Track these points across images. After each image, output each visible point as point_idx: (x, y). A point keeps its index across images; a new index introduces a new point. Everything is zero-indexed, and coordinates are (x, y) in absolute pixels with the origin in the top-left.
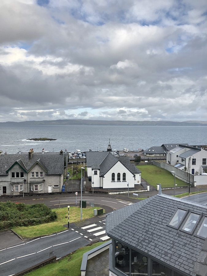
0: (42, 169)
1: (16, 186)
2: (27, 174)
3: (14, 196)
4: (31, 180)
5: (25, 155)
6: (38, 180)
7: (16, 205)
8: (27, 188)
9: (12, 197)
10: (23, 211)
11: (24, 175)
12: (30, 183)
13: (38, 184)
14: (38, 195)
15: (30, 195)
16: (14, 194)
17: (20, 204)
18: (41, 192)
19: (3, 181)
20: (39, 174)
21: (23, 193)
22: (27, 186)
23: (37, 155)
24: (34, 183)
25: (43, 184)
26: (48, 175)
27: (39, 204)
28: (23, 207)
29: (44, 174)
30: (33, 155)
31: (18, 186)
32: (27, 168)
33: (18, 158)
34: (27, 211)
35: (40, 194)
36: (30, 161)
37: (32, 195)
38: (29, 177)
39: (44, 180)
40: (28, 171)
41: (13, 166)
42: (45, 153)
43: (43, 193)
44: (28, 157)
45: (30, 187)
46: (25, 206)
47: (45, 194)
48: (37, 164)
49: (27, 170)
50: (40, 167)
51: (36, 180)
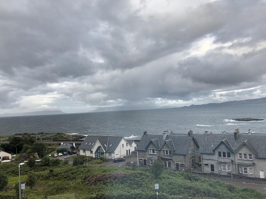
0: (251, 151)
1: (223, 165)
2: (234, 155)
3: (222, 175)
4: (239, 161)
5: (230, 135)
6: (247, 163)
7: (226, 185)
8: (235, 170)
9: (220, 176)
10: (233, 193)
11: (231, 156)
12: (238, 165)
13: (248, 167)
14: (248, 179)
15: (239, 177)
16: (222, 174)
17: (230, 185)
18: (251, 176)
19: (211, 159)
20: (248, 156)
21: (231, 174)
22: (235, 167)
23: (243, 136)
24: (242, 164)
25: (253, 167)
26: (258, 158)
27: (252, 189)
28: (233, 188)
29: (253, 156)
30: (239, 135)
31: (225, 166)
32: (234, 149)
33: (223, 138)
34: (238, 193)
35: (250, 178)
36: (236, 141)
37: (241, 178)
38: (237, 158)
39: (254, 164)
40: (235, 151)
41: (219, 145)
42: (251, 134)
43: (254, 177)
44: (234, 137)
45: (239, 169)
46: (235, 188)
47: (257, 178)
48: (244, 145)
49: (233, 151)
50: (248, 149)
51: (245, 162)
